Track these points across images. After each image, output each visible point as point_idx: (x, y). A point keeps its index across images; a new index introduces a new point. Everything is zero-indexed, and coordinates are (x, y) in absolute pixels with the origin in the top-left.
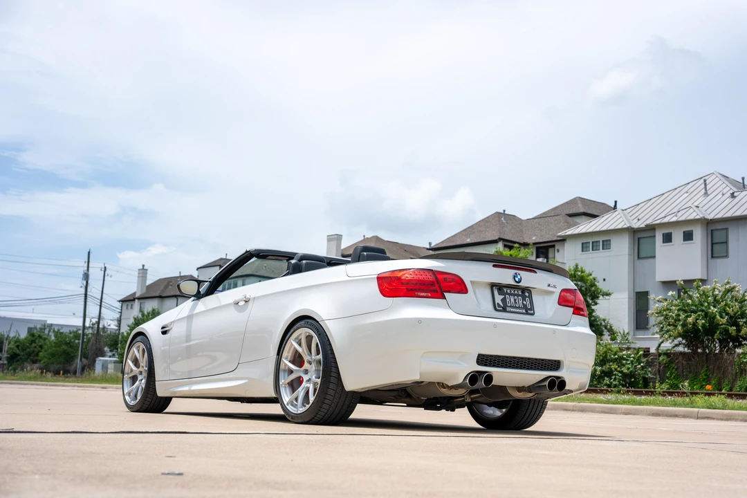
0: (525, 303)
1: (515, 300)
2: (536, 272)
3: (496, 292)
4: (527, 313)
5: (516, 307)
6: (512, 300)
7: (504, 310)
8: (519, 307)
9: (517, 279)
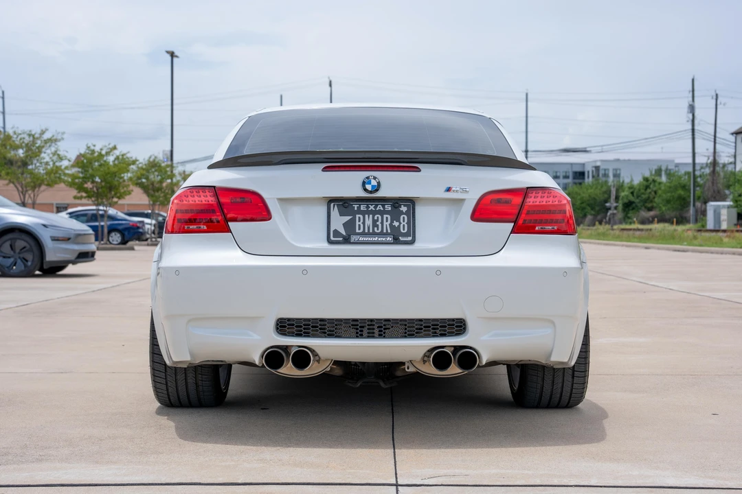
0: (396, 224)
1: (375, 222)
2: (418, 170)
3: (335, 212)
4: (396, 241)
5: (374, 234)
6: (369, 222)
7: (346, 241)
8: (382, 234)
9: (369, 187)
